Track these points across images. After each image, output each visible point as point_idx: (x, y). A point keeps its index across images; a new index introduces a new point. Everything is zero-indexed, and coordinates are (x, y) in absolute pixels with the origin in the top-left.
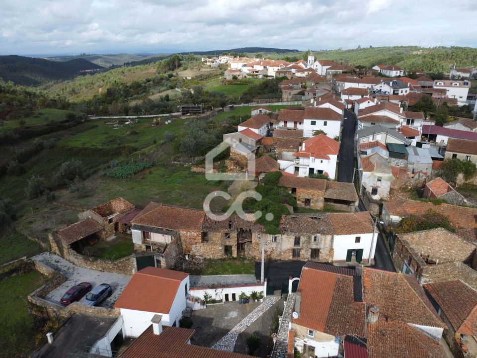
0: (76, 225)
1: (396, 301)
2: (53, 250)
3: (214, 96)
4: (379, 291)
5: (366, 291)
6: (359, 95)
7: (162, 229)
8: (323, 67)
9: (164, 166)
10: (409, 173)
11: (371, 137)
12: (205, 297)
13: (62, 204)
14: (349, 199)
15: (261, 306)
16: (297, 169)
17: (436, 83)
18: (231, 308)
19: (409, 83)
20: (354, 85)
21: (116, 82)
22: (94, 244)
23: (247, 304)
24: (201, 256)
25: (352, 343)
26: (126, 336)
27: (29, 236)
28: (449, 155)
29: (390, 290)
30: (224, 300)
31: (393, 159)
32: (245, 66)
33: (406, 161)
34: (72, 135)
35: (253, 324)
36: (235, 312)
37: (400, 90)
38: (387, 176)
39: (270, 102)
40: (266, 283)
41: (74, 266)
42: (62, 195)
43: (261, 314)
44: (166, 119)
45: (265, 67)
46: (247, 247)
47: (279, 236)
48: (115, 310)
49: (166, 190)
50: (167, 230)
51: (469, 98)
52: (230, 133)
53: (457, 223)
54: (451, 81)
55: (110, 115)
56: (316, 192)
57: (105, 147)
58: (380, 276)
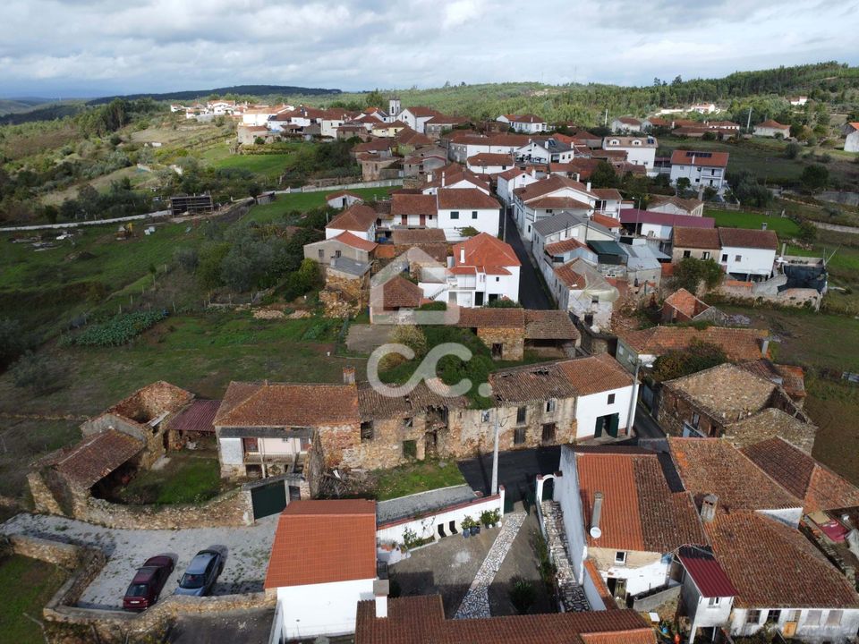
0: (89, 448)
1: (731, 481)
2: (39, 507)
3: (228, 177)
4: (702, 470)
5: (685, 474)
6: (499, 165)
7: (283, 429)
8: (418, 119)
9: (191, 313)
10: (630, 286)
11: (563, 234)
12: (405, 537)
14: (566, 337)
15: (502, 533)
16: (453, 296)
17: (608, 141)
18: (455, 547)
19: (572, 143)
20: (484, 149)
22: (129, 481)
23: (477, 535)
24: (360, 467)
25: (692, 556)
26: (286, 639)
28: (678, 253)
29: (717, 465)
30: (438, 537)
31: (605, 266)
32: (273, 119)
33: (625, 267)
35: (502, 566)
36: (463, 553)
37: (561, 155)
38: (606, 293)
39: (340, 184)
40: (502, 493)
41: (107, 530)
43: (508, 547)
44: (144, 224)
45: (313, 122)
46: (442, 437)
47: (493, 411)
48: (266, 593)
49: (224, 359)
50: (292, 429)
51: (657, 163)
52: (313, 242)
53: (736, 354)
54: (629, 138)
56: (510, 330)
57: (33, 289)
58: (696, 446)
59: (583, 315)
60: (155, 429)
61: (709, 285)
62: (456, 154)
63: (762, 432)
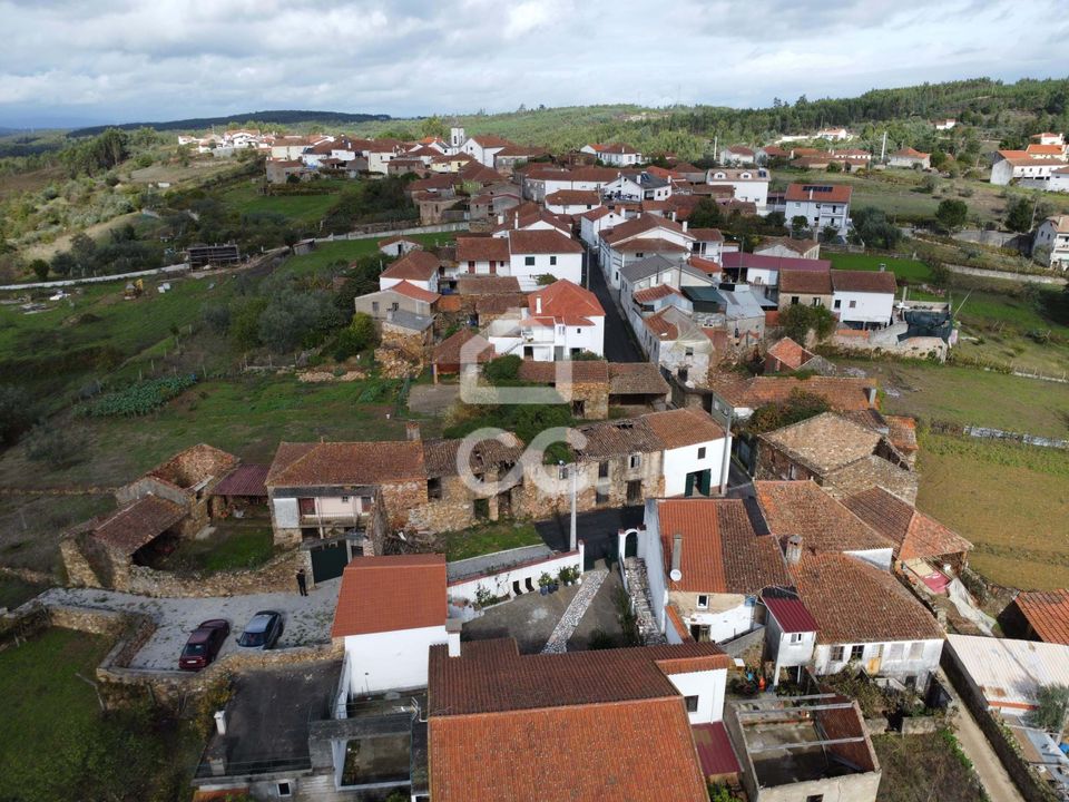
0: (128, 513)
1: (819, 523)
2: (74, 580)
3: (257, 223)
4: (789, 513)
5: (771, 517)
6: (583, 204)
7: (342, 488)
8: (486, 150)
9: (226, 378)
10: (729, 337)
11: (654, 279)
12: (478, 594)
14: (655, 391)
15: (581, 590)
16: (529, 350)
17: (713, 175)
18: (531, 604)
19: (669, 178)
20: (565, 185)
22: (172, 550)
23: (556, 592)
24: (428, 529)
25: (775, 597)
26: (354, 694)
28: (785, 299)
29: (804, 508)
30: (513, 594)
31: (701, 315)
32: (309, 151)
33: (723, 316)
35: (582, 621)
36: (540, 610)
37: (656, 191)
38: (701, 344)
39: (393, 229)
40: (582, 548)
41: (152, 599)
43: (588, 603)
46: (517, 496)
48: (334, 644)
49: (268, 425)
50: (352, 487)
51: (770, 200)
52: (366, 293)
53: (841, 405)
54: (738, 171)
56: (593, 385)
57: (29, 357)
58: (783, 489)
59: (677, 369)
60: (199, 495)
61: (820, 335)
62: (532, 191)
63: (861, 481)
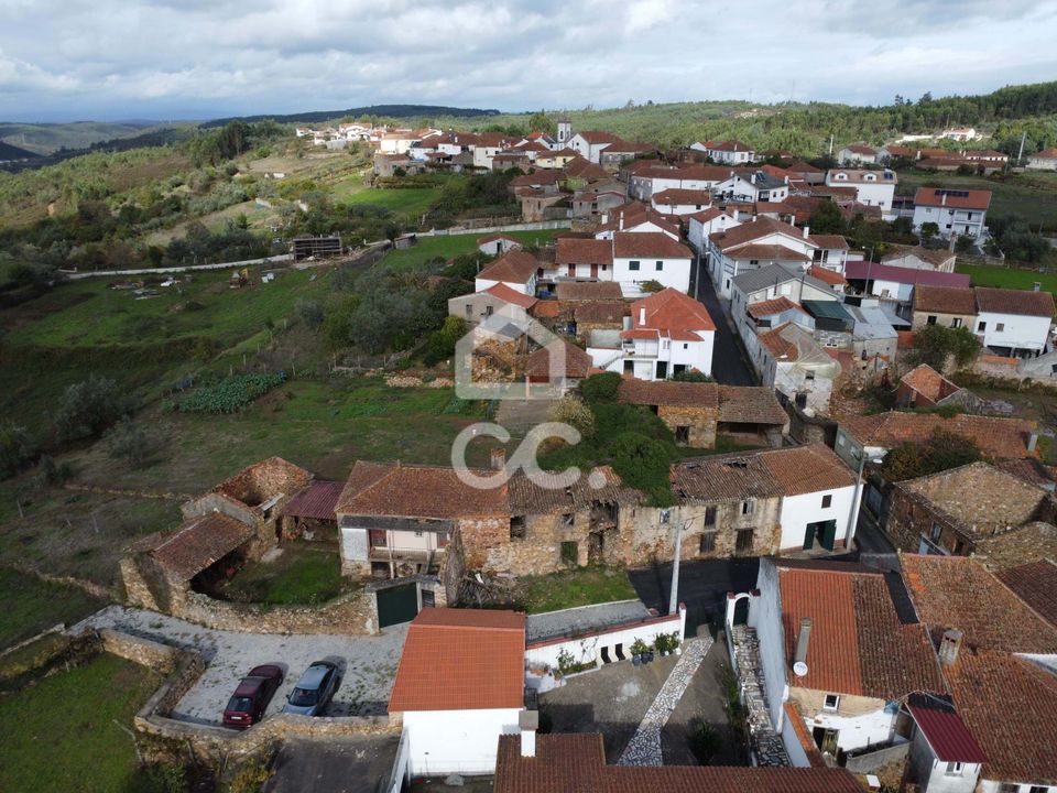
0: (190, 532)
1: (981, 613)
2: (132, 600)
3: (362, 215)
4: (942, 597)
5: (920, 601)
6: (692, 204)
7: (417, 521)
8: (593, 146)
9: (313, 377)
10: (855, 359)
11: (771, 291)
12: (560, 659)
13: (93, 486)
14: (770, 420)
15: (681, 662)
16: (629, 365)
17: (833, 176)
18: (621, 676)
19: (786, 178)
20: (674, 184)
21: (92, 189)
22: (234, 574)
23: (650, 663)
24: (508, 572)
25: (925, 706)
26: (412, 775)
27: (44, 572)
28: (920, 318)
29: (962, 591)
30: (600, 662)
31: (824, 333)
32: (416, 145)
33: (850, 335)
34: (35, 318)
35: (679, 703)
36: (631, 684)
37: (772, 192)
38: (823, 367)
39: (494, 225)
40: (683, 613)
41: (207, 630)
42: (81, 464)
43: (688, 680)
44: (262, 270)
45: (464, 149)
46: (610, 539)
47: (675, 511)
48: (391, 717)
49: (350, 433)
50: (427, 520)
51: (896, 204)
52: (460, 295)
53: (993, 451)
54: (860, 172)
55: (112, 267)
56: (699, 410)
57: (132, 343)
58: (936, 566)
59: (794, 394)
60: (267, 514)
61: (960, 361)
62: (638, 189)
63: (1025, 552)
